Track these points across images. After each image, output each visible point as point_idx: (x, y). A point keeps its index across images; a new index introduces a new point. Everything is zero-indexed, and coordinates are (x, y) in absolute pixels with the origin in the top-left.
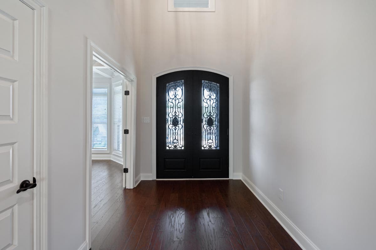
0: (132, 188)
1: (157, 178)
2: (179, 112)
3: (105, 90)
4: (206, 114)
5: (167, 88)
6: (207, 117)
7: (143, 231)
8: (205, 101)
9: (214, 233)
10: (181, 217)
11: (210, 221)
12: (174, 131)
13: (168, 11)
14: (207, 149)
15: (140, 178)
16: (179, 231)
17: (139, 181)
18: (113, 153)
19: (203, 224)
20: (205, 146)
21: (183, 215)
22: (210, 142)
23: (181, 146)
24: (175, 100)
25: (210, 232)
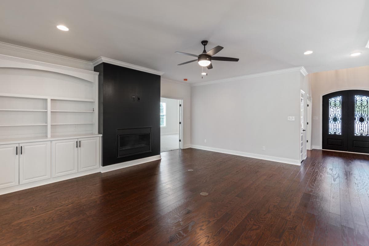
1: (322, 149)
2: (338, 114)
4: (358, 115)
6: (359, 117)
20: (357, 134)
22: (361, 132)
23: (339, 133)
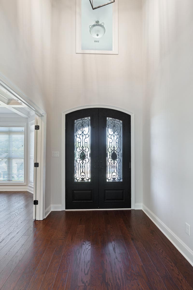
0: (42, 219)
1: (66, 209)
2: (86, 147)
3: (22, 129)
5: (75, 124)
6: (111, 152)
7: (46, 273)
8: (110, 136)
9: (121, 274)
10: (86, 253)
11: (117, 258)
12: (82, 165)
13: (76, 53)
14: (112, 181)
15: (50, 208)
16: (85, 271)
17: (49, 211)
18: (29, 185)
19: (110, 261)
20: (109, 179)
21: (89, 250)
22: (114, 175)
23: (88, 179)
24: (83, 136)
25: (117, 273)
